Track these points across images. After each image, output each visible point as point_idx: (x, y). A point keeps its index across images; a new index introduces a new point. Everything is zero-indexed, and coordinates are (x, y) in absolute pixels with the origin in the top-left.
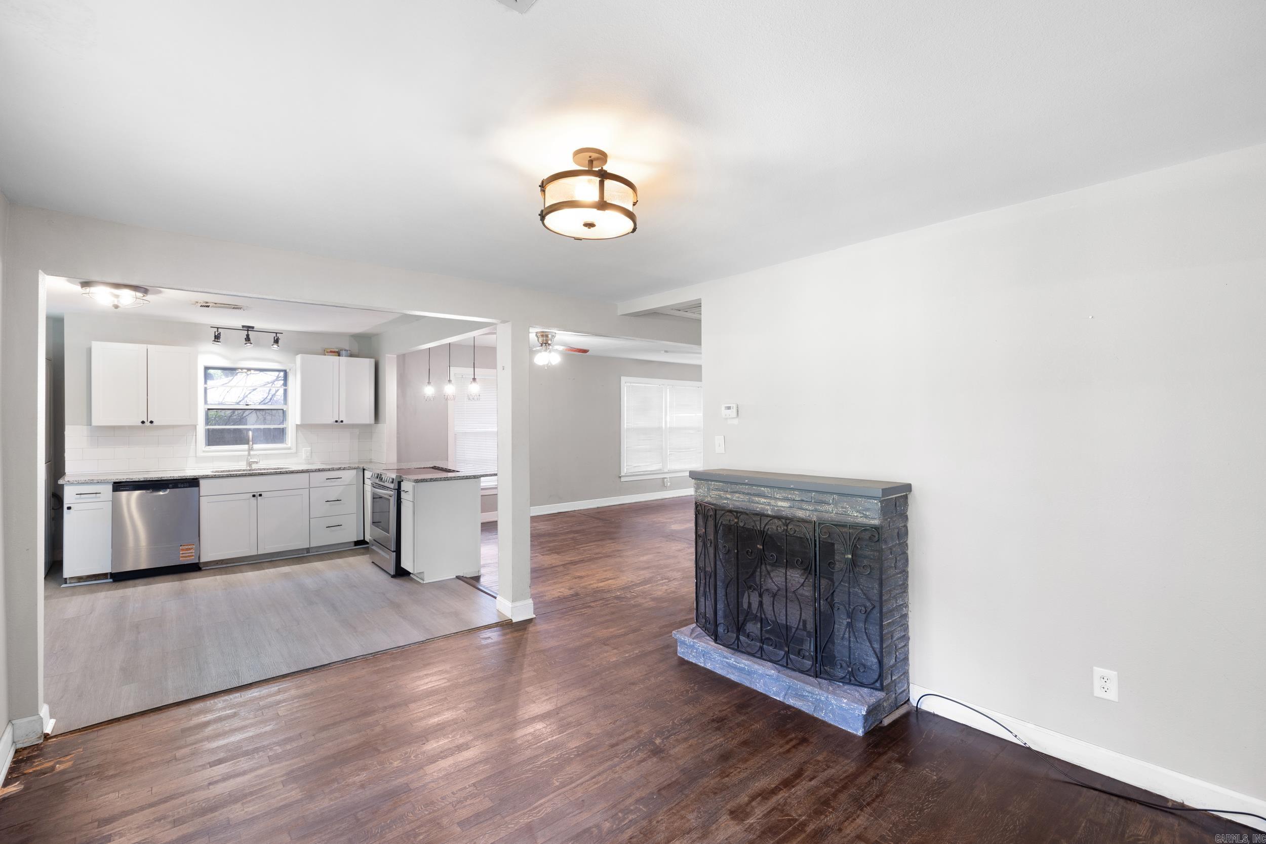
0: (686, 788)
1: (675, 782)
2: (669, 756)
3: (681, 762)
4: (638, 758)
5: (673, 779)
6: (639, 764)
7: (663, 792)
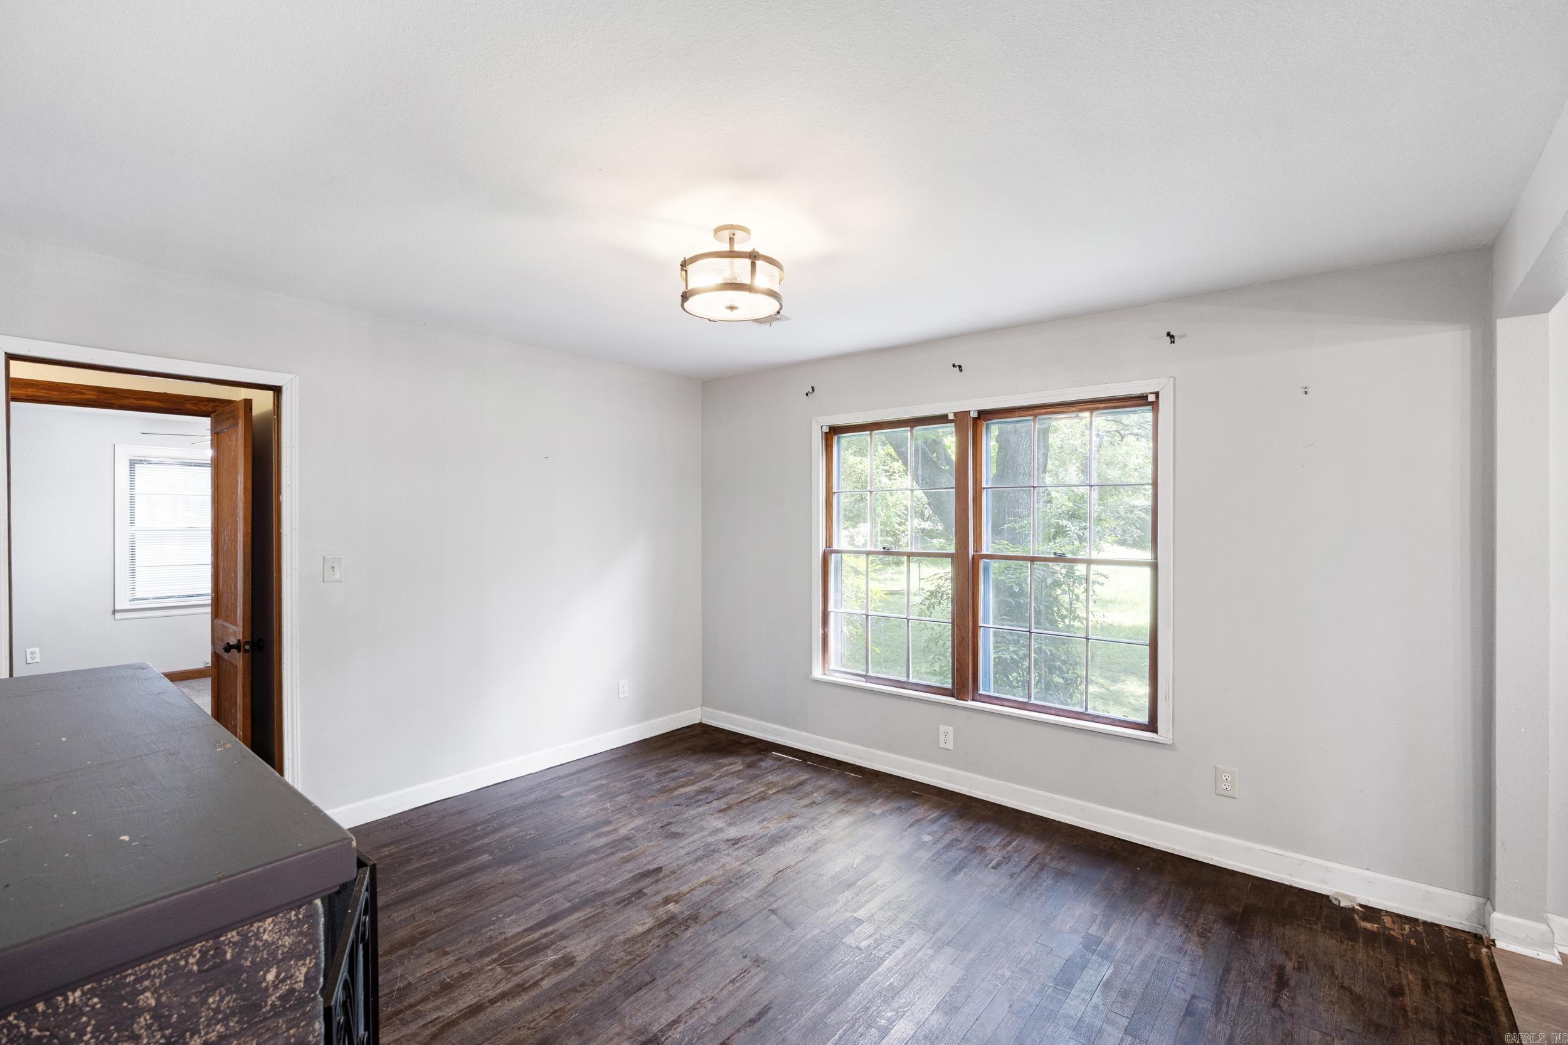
0: (618, 988)
1: (631, 995)
2: (632, 1038)
3: (616, 1028)
4: (681, 1027)
5: (632, 998)
6: (679, 1017)
7: (648, 979)
